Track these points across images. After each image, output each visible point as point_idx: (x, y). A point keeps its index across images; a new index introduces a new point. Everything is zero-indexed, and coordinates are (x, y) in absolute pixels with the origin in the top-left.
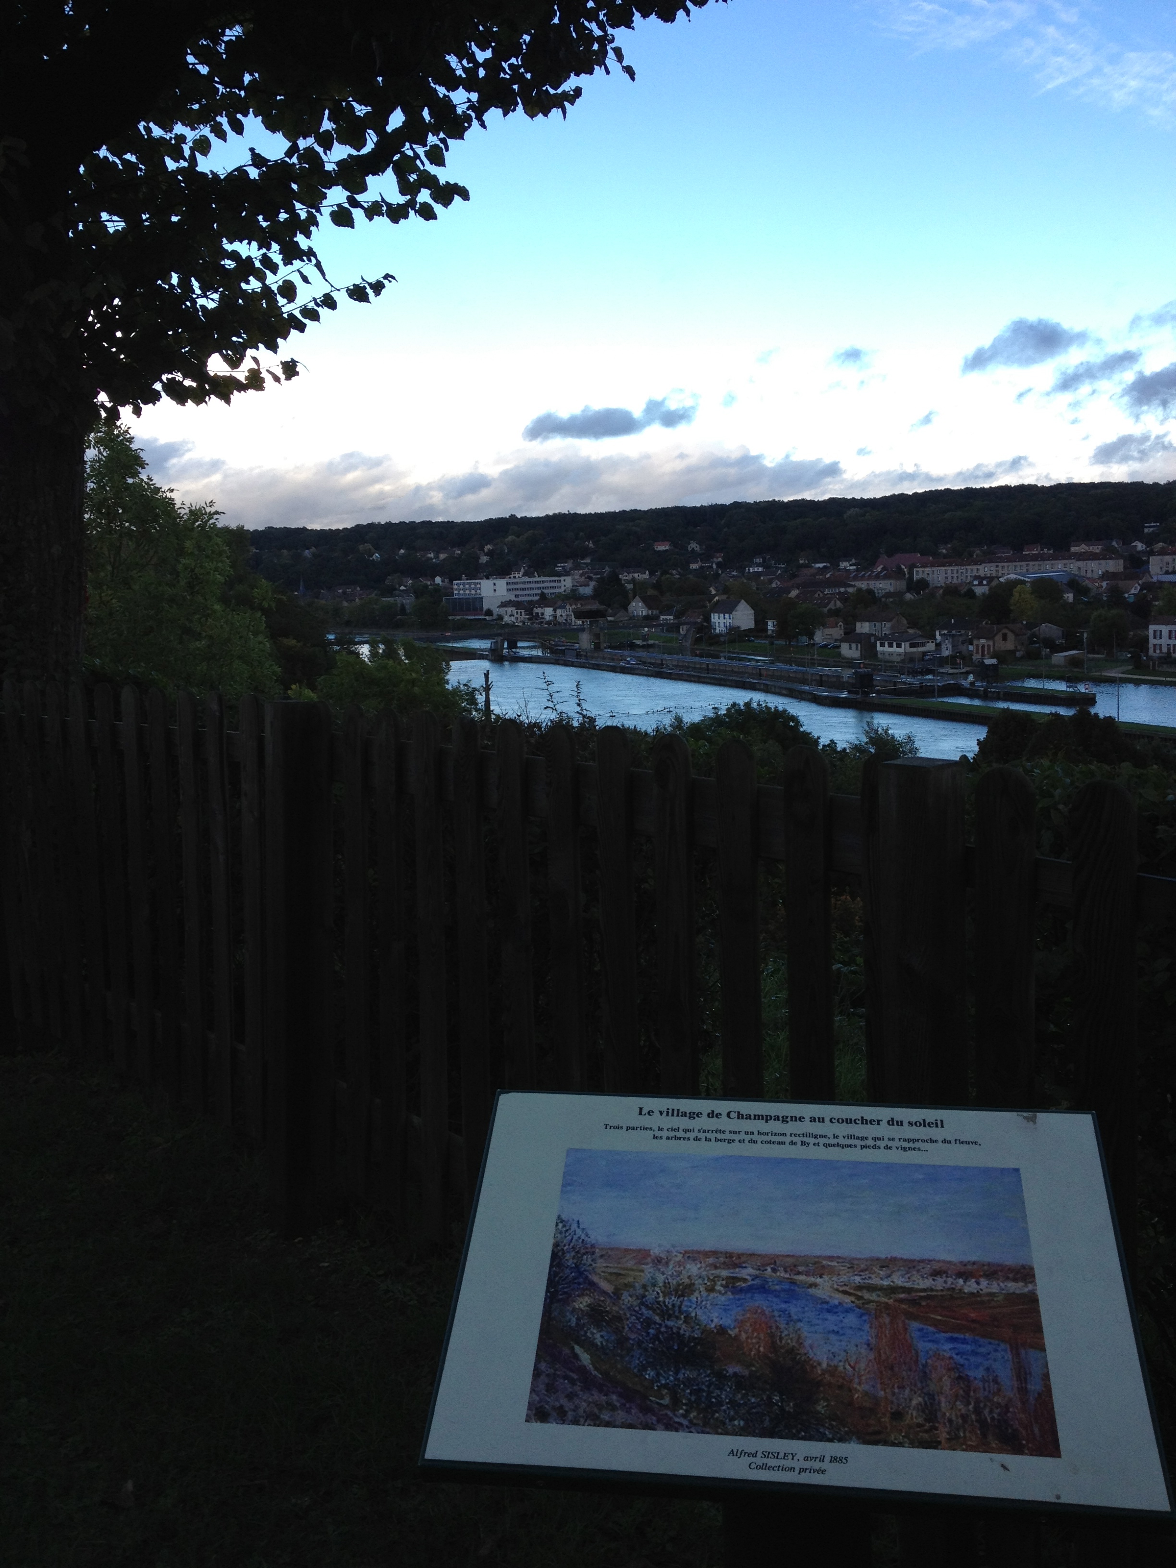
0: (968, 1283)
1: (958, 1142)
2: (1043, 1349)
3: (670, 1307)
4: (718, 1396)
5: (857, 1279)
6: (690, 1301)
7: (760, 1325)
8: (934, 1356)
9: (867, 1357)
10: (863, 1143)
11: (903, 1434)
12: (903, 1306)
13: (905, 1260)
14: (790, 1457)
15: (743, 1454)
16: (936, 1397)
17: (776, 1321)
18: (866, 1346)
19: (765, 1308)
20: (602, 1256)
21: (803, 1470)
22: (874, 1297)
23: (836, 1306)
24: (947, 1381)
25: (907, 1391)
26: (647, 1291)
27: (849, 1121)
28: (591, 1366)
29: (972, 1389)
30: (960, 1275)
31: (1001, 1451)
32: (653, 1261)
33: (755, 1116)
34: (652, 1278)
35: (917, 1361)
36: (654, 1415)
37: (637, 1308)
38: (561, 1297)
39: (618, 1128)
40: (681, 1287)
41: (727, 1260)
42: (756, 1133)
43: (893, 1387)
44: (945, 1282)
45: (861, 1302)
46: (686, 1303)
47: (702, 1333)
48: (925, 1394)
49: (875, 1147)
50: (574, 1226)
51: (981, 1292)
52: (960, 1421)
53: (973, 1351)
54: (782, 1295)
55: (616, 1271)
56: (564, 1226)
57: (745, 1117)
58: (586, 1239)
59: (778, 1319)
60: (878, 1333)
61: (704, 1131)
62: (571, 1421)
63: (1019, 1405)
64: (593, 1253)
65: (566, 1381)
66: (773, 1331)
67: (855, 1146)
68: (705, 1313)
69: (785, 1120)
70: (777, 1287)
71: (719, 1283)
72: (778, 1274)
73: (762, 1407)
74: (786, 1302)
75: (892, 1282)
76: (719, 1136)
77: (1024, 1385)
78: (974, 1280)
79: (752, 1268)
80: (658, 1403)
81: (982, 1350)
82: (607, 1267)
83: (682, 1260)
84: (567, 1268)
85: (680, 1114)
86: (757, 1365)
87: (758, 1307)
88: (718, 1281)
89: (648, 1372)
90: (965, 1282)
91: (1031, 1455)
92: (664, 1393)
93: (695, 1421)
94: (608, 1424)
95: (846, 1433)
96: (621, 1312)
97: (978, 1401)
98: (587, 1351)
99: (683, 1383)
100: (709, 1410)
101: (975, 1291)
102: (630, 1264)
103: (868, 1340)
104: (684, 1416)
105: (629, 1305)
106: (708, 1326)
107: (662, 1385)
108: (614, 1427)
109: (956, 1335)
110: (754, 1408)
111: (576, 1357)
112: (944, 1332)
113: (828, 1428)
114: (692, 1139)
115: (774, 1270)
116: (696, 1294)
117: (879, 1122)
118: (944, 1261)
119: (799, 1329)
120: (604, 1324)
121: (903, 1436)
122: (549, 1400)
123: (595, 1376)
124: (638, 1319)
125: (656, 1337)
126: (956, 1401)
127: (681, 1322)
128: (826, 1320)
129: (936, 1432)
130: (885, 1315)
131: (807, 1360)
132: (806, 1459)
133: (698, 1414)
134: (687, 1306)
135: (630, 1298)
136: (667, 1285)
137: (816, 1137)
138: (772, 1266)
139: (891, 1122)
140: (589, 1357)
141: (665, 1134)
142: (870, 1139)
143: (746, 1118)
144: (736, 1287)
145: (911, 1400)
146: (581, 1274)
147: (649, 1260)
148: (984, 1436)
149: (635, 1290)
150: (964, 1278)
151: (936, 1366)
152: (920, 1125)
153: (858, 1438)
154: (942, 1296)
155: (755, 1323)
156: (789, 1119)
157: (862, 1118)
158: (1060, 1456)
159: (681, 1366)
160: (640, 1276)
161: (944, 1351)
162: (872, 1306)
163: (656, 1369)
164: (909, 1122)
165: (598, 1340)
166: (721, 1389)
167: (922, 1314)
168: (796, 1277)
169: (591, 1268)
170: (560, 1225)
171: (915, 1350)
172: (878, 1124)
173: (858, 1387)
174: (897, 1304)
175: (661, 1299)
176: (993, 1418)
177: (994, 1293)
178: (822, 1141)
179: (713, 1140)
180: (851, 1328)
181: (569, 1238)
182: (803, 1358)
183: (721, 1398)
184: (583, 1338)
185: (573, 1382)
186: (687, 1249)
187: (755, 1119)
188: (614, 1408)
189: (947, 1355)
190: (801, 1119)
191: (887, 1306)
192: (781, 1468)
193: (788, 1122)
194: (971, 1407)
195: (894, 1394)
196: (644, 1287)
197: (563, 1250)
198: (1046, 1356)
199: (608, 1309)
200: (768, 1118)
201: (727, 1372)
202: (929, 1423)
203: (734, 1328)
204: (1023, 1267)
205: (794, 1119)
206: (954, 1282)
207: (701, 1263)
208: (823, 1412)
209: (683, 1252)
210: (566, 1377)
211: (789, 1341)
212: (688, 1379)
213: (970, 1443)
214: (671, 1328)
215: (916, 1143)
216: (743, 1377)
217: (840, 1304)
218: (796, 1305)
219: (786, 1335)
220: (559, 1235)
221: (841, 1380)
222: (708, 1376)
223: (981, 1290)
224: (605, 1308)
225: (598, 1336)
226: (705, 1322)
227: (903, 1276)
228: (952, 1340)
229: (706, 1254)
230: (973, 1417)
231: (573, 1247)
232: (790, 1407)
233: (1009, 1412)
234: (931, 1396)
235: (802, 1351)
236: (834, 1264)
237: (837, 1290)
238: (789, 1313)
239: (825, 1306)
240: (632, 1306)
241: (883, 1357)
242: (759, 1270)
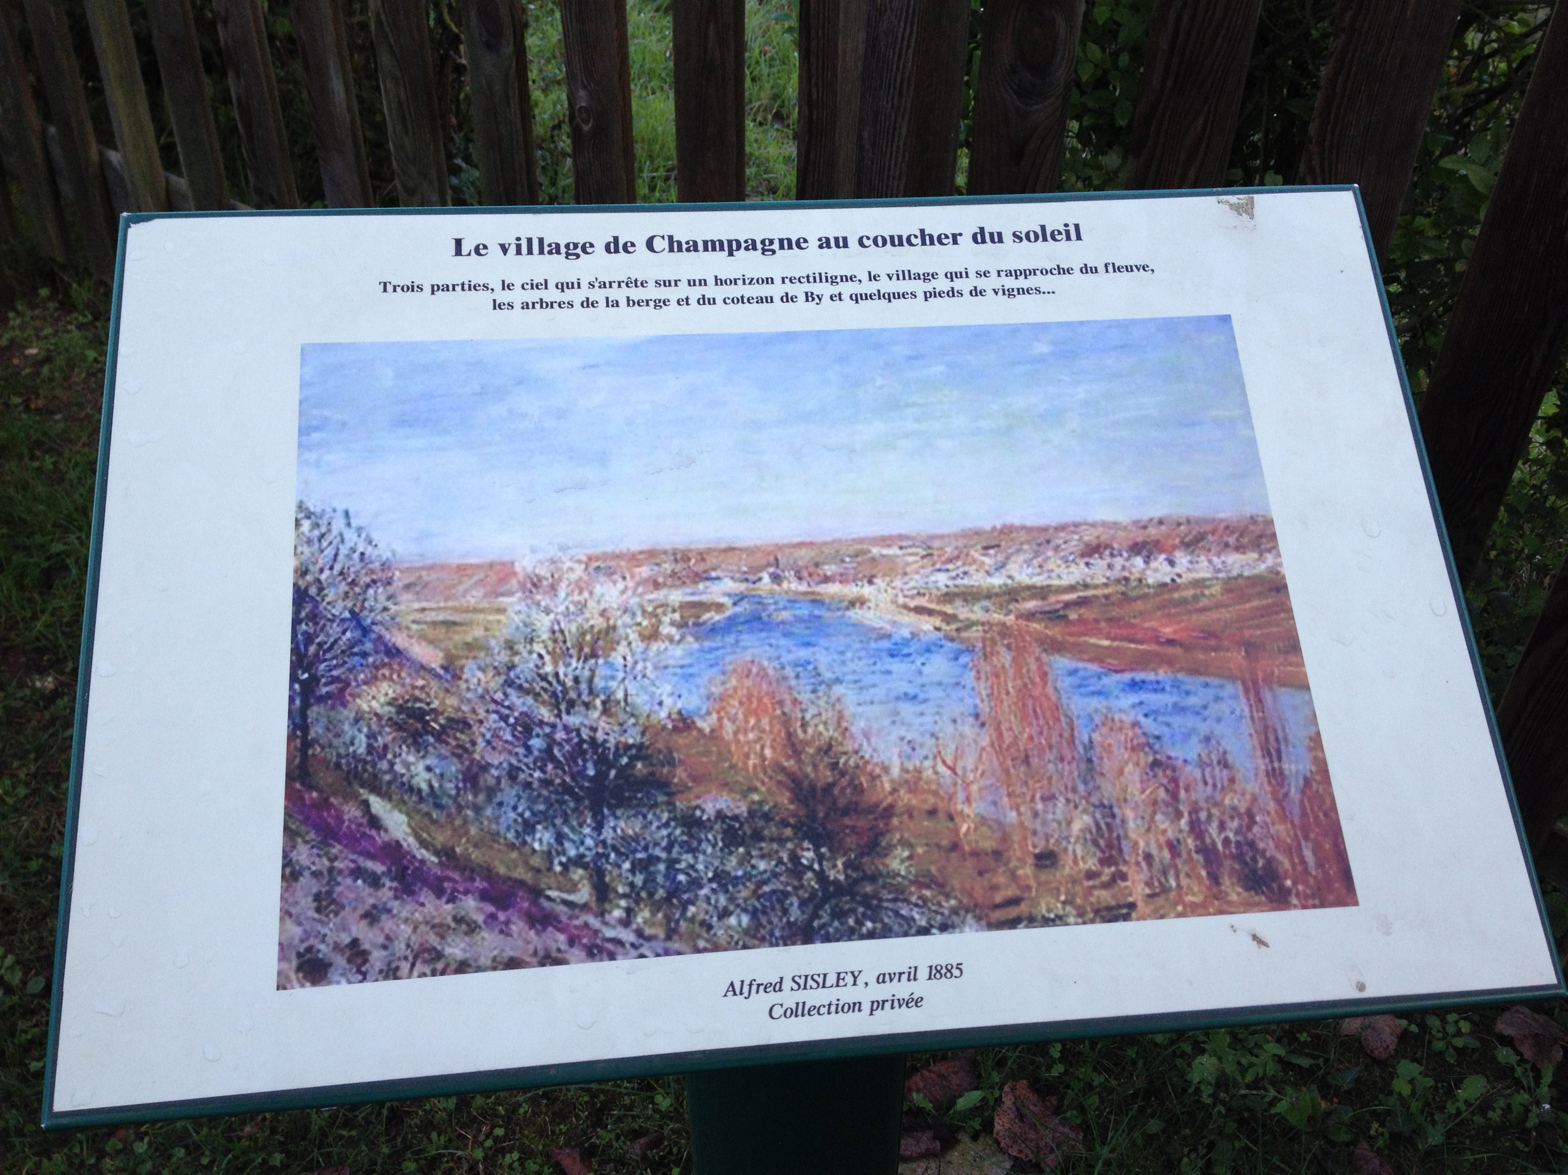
0: (1154, 564)
1: (1110, 268)
2: (1305, 687)
3: (569, 683)
4: (692, 867)
5: (942, 580)
6: (610, 665)
7: (760, 700)
8: (1104, 724)
9: (975, 741)
10: (928, 287)
11: (1063, 898)
12: (1036, 626)
13: (1029, 530)
14: (849, 979)
15: (754, 988)
16: (1116, 810)
17: (790, 688)
18: (971, 720)
19: (766, 663)
20: (408, 587)
21: (877, 1005)
22: (976, 612)
23: (906, 642)
24: (1133, 774)
25: (1061, 803)
26: (517, 653)
27: (897, 241)
28: (411, 840)
29: (1181, 785)
30: (1136, 549)
31: (1248, 907)
32: (522, 586)
33: (705, 243)
34: (526, 625)
35: (1072, 740)
36: (561, 930)
37: (499, 696)
38: (324, 690)
39: (411, 288)
40: (588, 638)
41: (678, 567)
42: (711, 281)
43: (1033, 799)
44: (1110, 567)
45: (954, 626)
46: (601, 672)
47: (643, 733)
48: (1095, 806)
49: (952, 293)
50: (339, 524)
51: (1178, 580)
52: (1166, 854)
53: (1175, 705)
54: (799, 629)
55: (441, 617)
56: (317, 525)
57: (684, 246)
58: (369, 550)
59: (793, 683)
60: (992, 688)
61: (603, 285)
62: (381, 971)
63: (1272, 806)
64: (389, 582)
65: (360, 882)
66: (786, 710)
67: (914, 295)
68: (643, 688)
69: (767, 247)
70: (785, 615)
71: (666, 620)
72: (785, 585)
73: (782, 879)
74: (807, 644)
75: (1010, 577)
76: (636, 294)
77: (1276, 765)
78: (1163, 557)
79: (732, 578)
80: (565, 902)
81: (1192, 701)
82: (423, 610)
83: (586, 578)
84: (332, 621)
85: (546, 249)
86: (763, 789)
87: (753, 662)
88: (664, 613)
89: (538, 836)
90: (1147, 562)
91: (1304, 907)
92: (576, 877)
93: (648, 931)
94: (463, 967)
95: (955, 911)
96: (465, 708)
97: (1195, 810)
98: (400, 804)
99: (614, 848)
100: (675, 901)
101: (1168, 580)
102: (474, 598)
103: (976, 706)
104: (626, 923)
105: (480, 691)
106: (653, 716)
107: (570, 859)
108: (479, 969)
109: (1140, 676)
110: (765, 882)
111: (375, 822)
112: (1117, 672)
113: (916, 905)
114: (577, 304)
115: (776, 578)
116: (622, 649)
117: (955, 238)
118: (1104, 524)
119: (839, 700)
120: (431, 740)
121: (1064, 903)
122: (325, 930)
123: (423, 862)
124: (504, 718)
125: (548, 753)
126: (1154, 813)
127: (596, 714)
128: (889, 672)
129: (1123, 884)
130: (1003, 650)
131: (861, 763)
132: (881, 979)
133: (653, 914)
134: (606, 678)
135: (480, 675)
136: (558, 635)
137: (833, 280)
138: (772, 570)
139: (979, 237)
140: (403, 818)
141: (518, 296)
142: (941, 276)
143: (688, 250)
144: (704, 623)
145: (1069, 823)
146: (366, 631)
147: (514, 582)
148: (1214, 878)
149: (492, 655)
150: (1144, 553)
151: (1110, 745)
152: (1037, 238)
153: (979, 919)
154: (1107, 597)
155: (749, 697)
156: (776, 246)
157: (922, 231)
158: (1356, 903)
159: (606, 811)
160: (499, 622)
161: (1121, 711)
162: (975, 633)
163: (554, 825)
164: (1014, 235)
165: (422, 779)
166: (693, 851)
167: (1071, 640)
168: (822, 589)
169: (386, 616)
170: (306, 525)
171: (1066, 716)
172: (955, 242)
173: (967, 810)
174: (1022, 623)
175: (548, 668)
176: (1226, 841)
177: (1204, 580)
178: (847, 289)
179: (623, 302)
180: (940, 684)
181: (330, 552)
182: (852, 763)
183: (696, 871)
184: (387, 777)
185: (374, 881)
186: (591, 551)
187: (706, 249)
188: (472, 928)
189: (1128, 719)
190: (800, 244)
191: (1005, 631)
192: (833, 1008)
193: (774, 252)
194: (1184, 822)
195: (1036, 814)
196: (510, 646)
197: (319, 581)
198: (1310, 702)
199: (435, 704)
200: (732, 247)
201: (703, 811)
202: (1109, 866)
203: (709, 713)
204: (1253, 520)
205: (786, 244)
206: (1127, 564)
207: (624, 578)
208: (903, 873)
209: (584, 559)
210: (357, 873)
211: (821, 728)
212: (624, 838)
213: (1190, 898)
214: (578, 731)
215: (1031, 278)
216: (736, 818)
217: (914, 635)
218: (827, 649)
219: (813, 717)
220: (306, 550)
221: (932, 799)
222: (666, 825)
223: (1179, 576)
224: (428, 704)
225: (420, 768)
226: (646, 708)
227: (1028, 563)
228: (1135, 686)
229: (634, 559)
230: (1190, 841)
231: (341, 573)
232: (837, 872)
233: (1255, 823)
234: (1109, 811)
235: (849, 746)
236: (894, 551)
237: (905, 607)
238: (815, 668)
239: (885, 644)
240: (487, 691)
241: (1008, 738)
242: (747, 580)
